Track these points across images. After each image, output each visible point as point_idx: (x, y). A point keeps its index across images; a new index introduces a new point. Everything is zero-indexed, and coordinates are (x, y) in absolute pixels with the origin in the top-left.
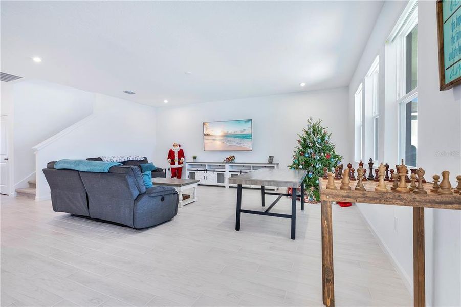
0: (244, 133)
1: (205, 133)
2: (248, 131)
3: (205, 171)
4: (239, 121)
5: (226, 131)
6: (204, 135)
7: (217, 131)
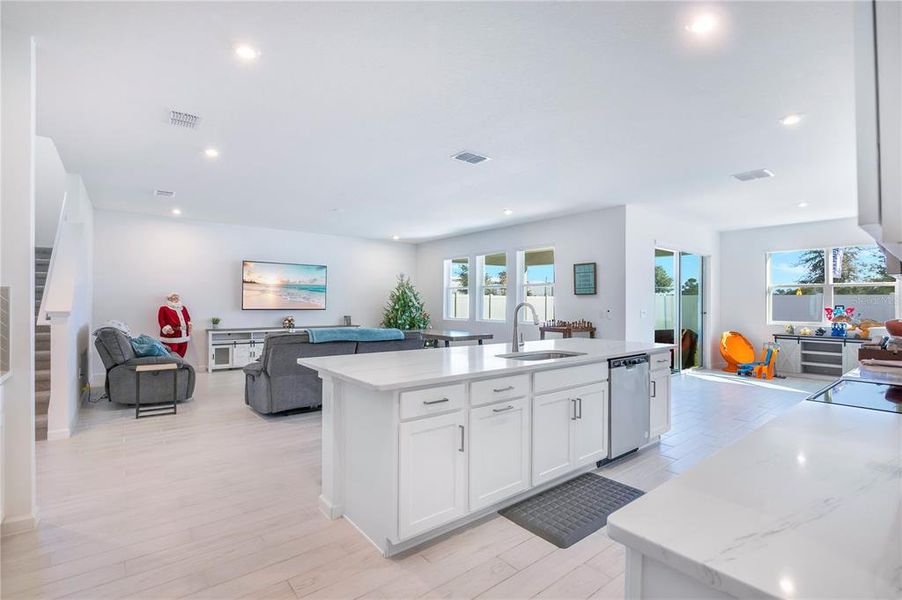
0: (315, 283)
1: (246, 278)
2: (321, 282)
3: (251, 343)
4: (308, 266)
5: (285, 279)
6: (244, 282)
7: (270, 278)
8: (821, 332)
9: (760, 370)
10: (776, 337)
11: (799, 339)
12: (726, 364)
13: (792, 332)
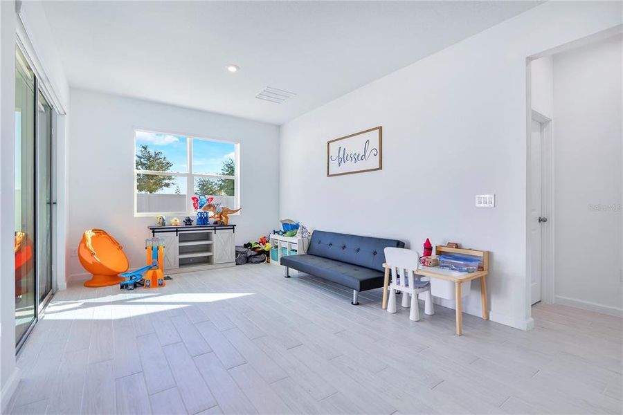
8: (188, 221)
9: (154, 276)
10: (154, 231)
11: (177, 231)
12: (87, 275)
13: (163, 224)
